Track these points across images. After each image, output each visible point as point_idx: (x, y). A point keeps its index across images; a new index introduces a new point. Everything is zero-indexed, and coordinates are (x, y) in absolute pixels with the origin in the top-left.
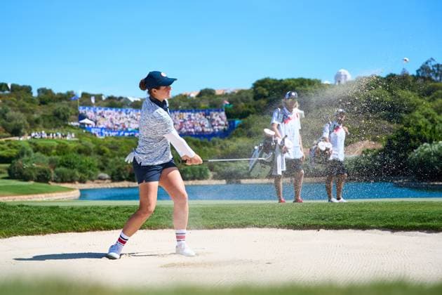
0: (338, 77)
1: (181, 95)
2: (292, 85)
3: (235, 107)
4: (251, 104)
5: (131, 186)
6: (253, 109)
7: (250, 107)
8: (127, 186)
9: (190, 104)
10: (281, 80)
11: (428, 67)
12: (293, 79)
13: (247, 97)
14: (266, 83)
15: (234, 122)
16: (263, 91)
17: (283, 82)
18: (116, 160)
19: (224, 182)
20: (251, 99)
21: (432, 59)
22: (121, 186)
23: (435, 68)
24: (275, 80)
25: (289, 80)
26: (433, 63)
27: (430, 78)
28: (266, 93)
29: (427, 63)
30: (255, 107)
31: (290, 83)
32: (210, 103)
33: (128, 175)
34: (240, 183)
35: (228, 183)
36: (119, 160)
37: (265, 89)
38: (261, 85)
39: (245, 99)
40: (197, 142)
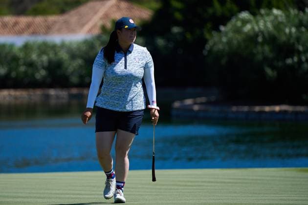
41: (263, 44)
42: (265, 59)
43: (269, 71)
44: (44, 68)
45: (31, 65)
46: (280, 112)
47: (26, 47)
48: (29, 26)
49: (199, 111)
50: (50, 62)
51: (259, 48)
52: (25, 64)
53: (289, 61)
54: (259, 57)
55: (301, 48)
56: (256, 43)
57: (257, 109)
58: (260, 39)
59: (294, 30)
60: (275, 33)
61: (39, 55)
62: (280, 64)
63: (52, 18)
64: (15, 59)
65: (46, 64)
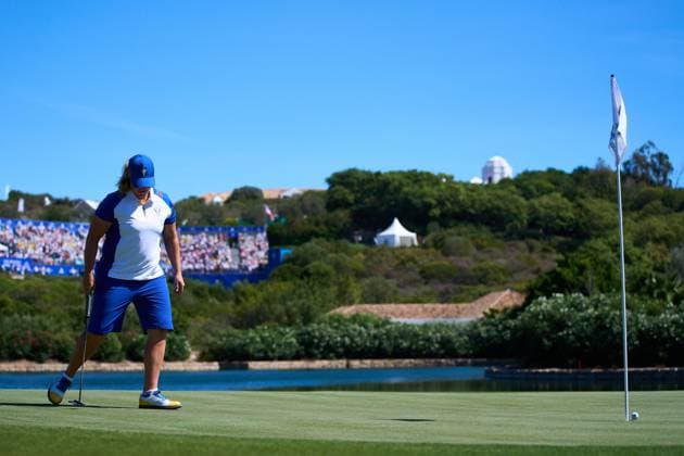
0: (488, 171)
1: (193, 198)
2: (396, 183)
3: (289, 224)
4: (319, 217)
5: (32, 370)
6: (323, 227)
7: (317, 224)
8: (24, 370)
9: (204, 217)
10: (378, 174)
11: (644, 158)
12: (401, 173)
13: (313, 205)
14: (351, 180)
15: (278, 252)
16: (344, 194)
17: (380, 178)
18: (15, 320)
19: (215, 366)
20: (321, 207)
21: (651, 144)
22: (13, 369)
23: (655, 160)
24: (368, 173)
25: (392, 173)
26: (653, 151)
27: (645, 178)
28: (351, 198)
29: (642, 150)
30: (326, 223)
31: (394, 180)
32: (243, 215)
33: (27, 349)
34: (246, 367)
35: (222, 368)
36: (19, 321)
37: (347, 191)
38: (341, 184)
39: (309, 208)
40: (202, 289)
41: (542, 321)
42: (544, 332)
43: (546, 342)
44: (437, 342)
45: (428, 340)
46: (549, 373)
47: (425, 326)
48: (444, 311)
49: (497, 372)
50: (442, 337)
51: (540, 324)
52: (423, 340)
53: (561, 334)
54: (539, 331)
55: (570, 324)
56: (538, 319)
57: (534, 371)
58: (541, 317)
59: (566, 310)
60: (553, 312)
61: (434, 333)
62: (554, 336)
63: (461, 306)
64: (416, 335)
65: (439, 339)
